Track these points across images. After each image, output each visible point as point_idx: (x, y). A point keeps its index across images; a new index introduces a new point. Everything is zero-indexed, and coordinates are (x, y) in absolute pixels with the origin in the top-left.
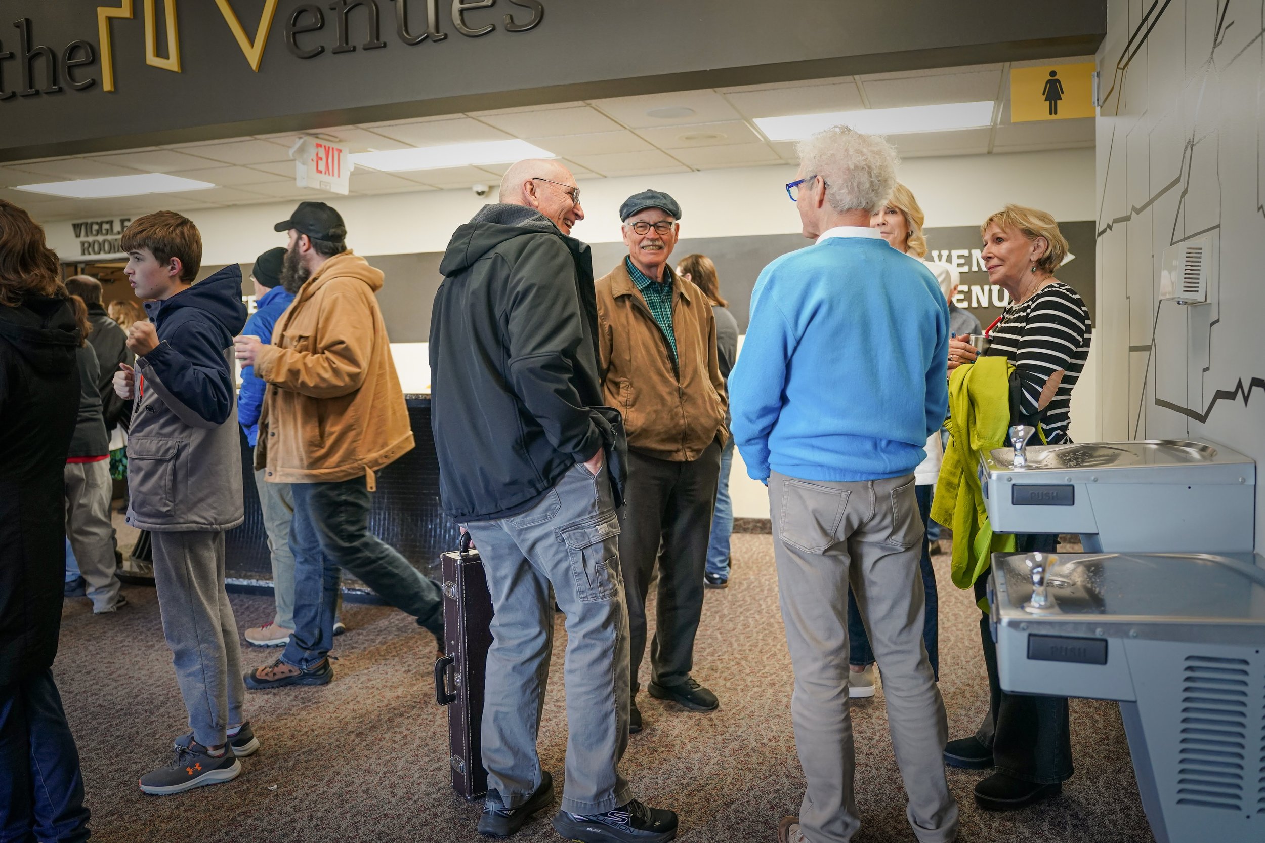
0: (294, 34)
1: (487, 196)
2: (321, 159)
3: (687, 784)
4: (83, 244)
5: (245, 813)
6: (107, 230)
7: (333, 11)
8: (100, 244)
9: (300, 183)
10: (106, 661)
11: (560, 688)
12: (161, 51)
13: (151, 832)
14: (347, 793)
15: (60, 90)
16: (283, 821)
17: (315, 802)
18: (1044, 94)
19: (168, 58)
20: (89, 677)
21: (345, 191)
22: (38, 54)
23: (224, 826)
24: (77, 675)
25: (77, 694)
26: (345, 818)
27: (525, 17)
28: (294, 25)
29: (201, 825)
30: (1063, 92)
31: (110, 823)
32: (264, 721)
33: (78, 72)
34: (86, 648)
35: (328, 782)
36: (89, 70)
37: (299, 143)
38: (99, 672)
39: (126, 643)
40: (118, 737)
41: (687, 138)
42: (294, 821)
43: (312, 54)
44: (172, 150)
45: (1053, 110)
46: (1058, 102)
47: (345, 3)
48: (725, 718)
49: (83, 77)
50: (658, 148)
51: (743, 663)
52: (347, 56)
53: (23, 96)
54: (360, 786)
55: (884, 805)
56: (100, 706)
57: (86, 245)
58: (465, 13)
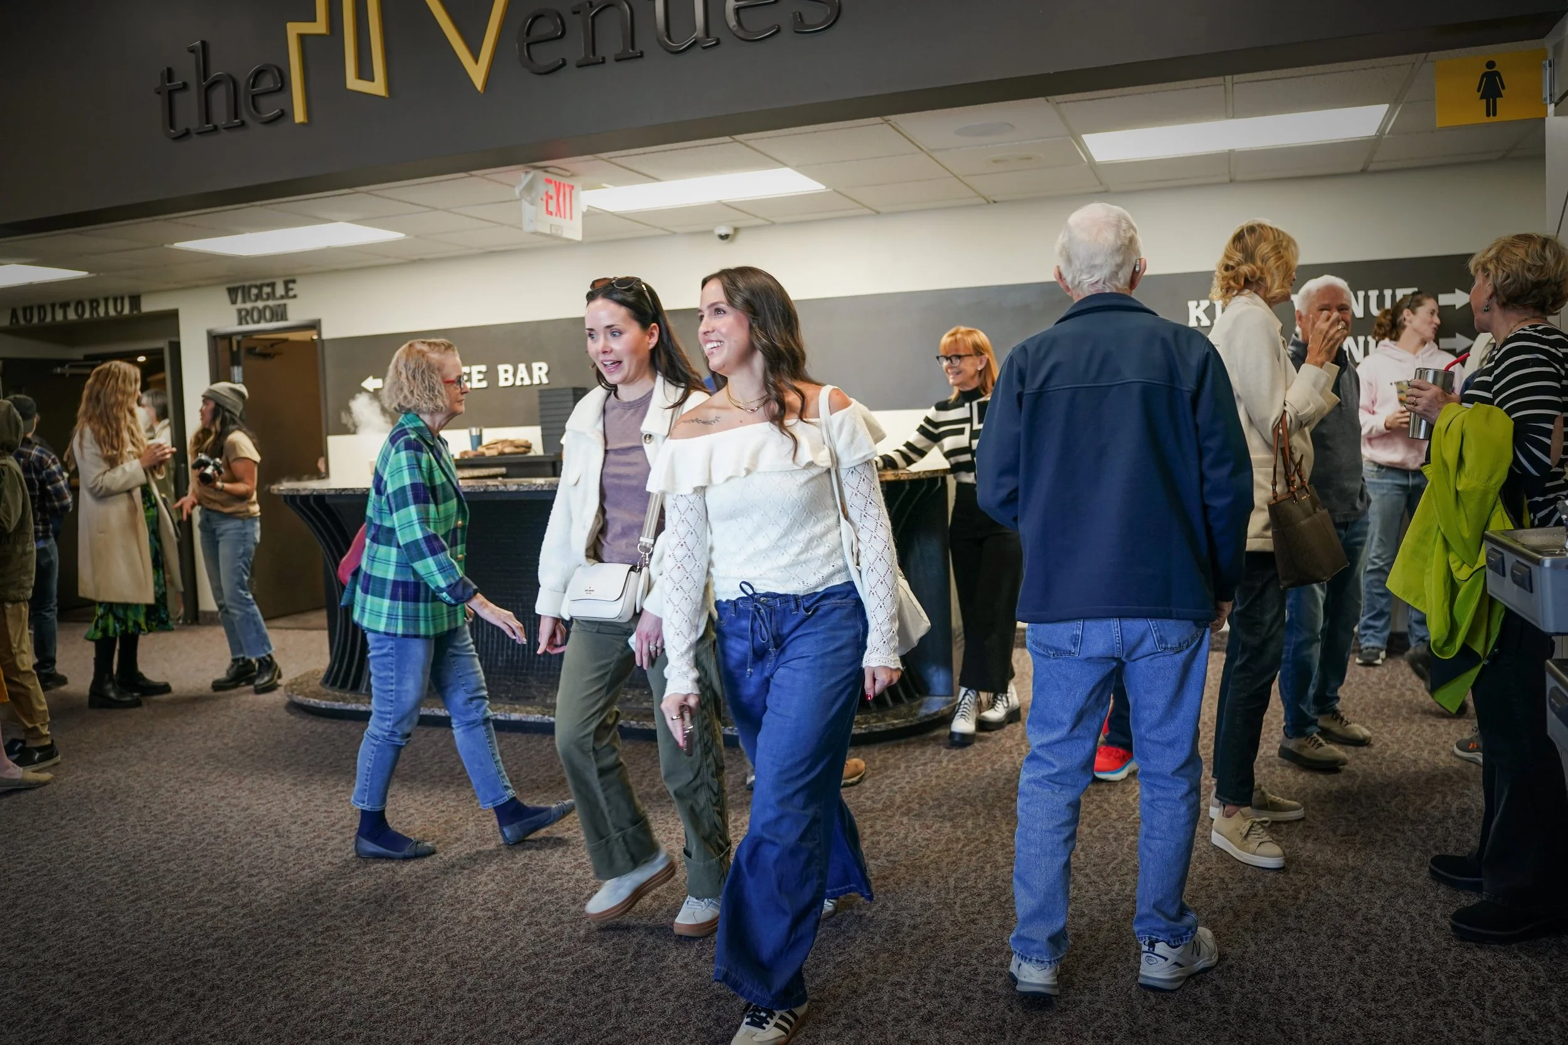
0: (528, 45)
1: (732, 241)
2: (551, 198)
3: (1082, 955)
4: (239, 311)
5: (543, 994)
6: (268, 294)
7: (576, 16)
8: (259, 311)
9: (528, 227)
10: (322, 809)
11: (887, 838)
12: (365, 72)
13: (436, 1016)
14: (662, 968)
15: (243, 124)
16: (593, 1003)
17: (625, 980)
18: (1479, 90)
19: (373, 80)
20: (308, 829)
21: (578, 237)
22: (216, 82)
23: (523, 1010)
24: (293, 827)
25: (299, 850)
26: (669, 1000)
27: (816, 15)
28: (528, 34)
29: (494, 1008)
30: (1503, 88)
31: (383, 1004)
32: (534, 882)
33: (263, 102)
34: (295, 795)
35: (633, 955)
36: (278, 98)
37: (525, 179)
38: (318, 823)
39: (340, 788)
40: (363, 901)
41: (995, 161)
42: (606, 1003)
43: (552, 68)
44: (367, 193)
45: (1491, 110)
46: (1498, 100)
47: (591, 5)
48: (1105, 874)
49: (269, 107)
50: (955, 176)
51: (1106, 806)
52: (591, 69)
53: (199, 133)
54: (675, 960)
55: (1337, 979)
56: (330, 863)
57: (243, 313)
58: (742, 13)
